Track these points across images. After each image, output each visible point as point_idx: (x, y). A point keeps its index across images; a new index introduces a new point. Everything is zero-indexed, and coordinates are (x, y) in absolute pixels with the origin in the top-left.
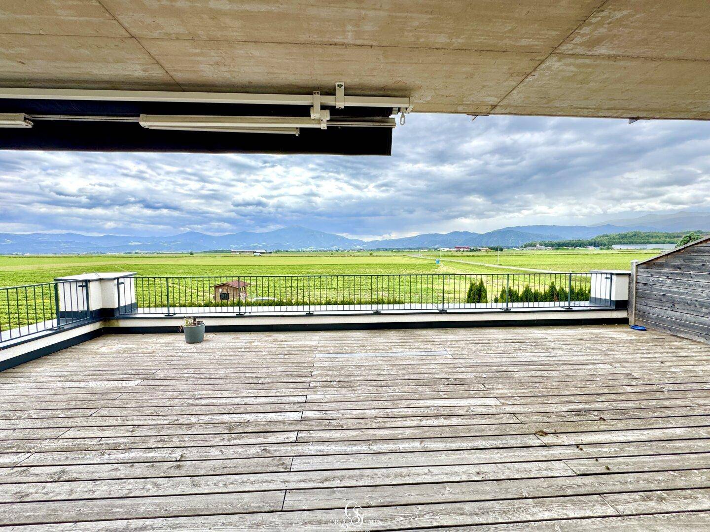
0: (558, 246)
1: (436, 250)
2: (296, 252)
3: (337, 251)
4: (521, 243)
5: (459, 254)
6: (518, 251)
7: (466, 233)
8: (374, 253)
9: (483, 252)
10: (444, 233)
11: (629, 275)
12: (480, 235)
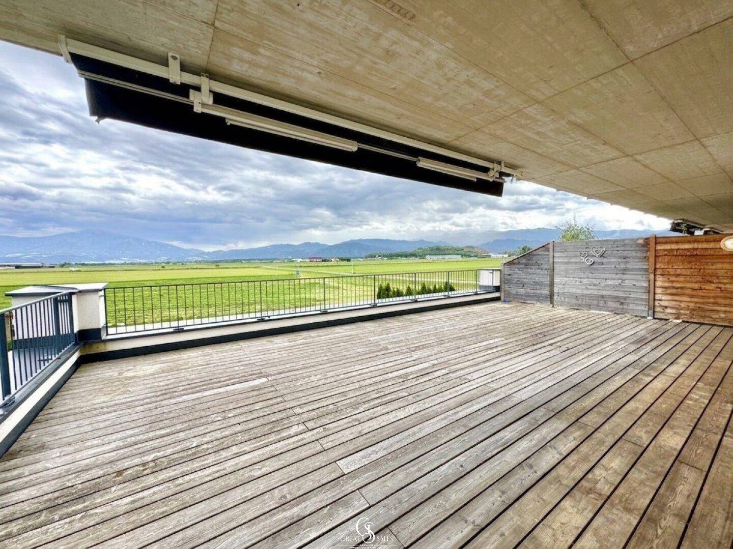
0: (391, 257)
1: (290, 261)
2: (99, 265)
3: (168, 263)
4: (364, 254)
5: (312, 264)
6: (361, 261)
7: (317, 244)
8: (221, 265)
9: (334, 262)
10: (296, 244)
11: (499, 270)
12: (330, 246)
